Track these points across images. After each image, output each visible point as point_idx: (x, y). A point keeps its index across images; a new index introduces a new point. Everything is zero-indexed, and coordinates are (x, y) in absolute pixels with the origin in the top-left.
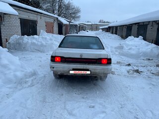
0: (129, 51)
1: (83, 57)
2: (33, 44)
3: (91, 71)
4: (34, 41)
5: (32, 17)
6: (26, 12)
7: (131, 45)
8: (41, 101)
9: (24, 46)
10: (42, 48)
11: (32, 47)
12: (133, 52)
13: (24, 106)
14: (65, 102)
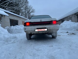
0: (66, 27)
1: (42, 21)
2: (16, 29)
3: (47, 29)
4: (17, 28)
5: (16, 19)
6: (13, 16)
7: (66, 24)
8: (19, 48)
9: (11, 31)
10: (20, 31)
11: (16, 31)
12: (68, 27)
13: (8, 50)
14: (34, 47)
